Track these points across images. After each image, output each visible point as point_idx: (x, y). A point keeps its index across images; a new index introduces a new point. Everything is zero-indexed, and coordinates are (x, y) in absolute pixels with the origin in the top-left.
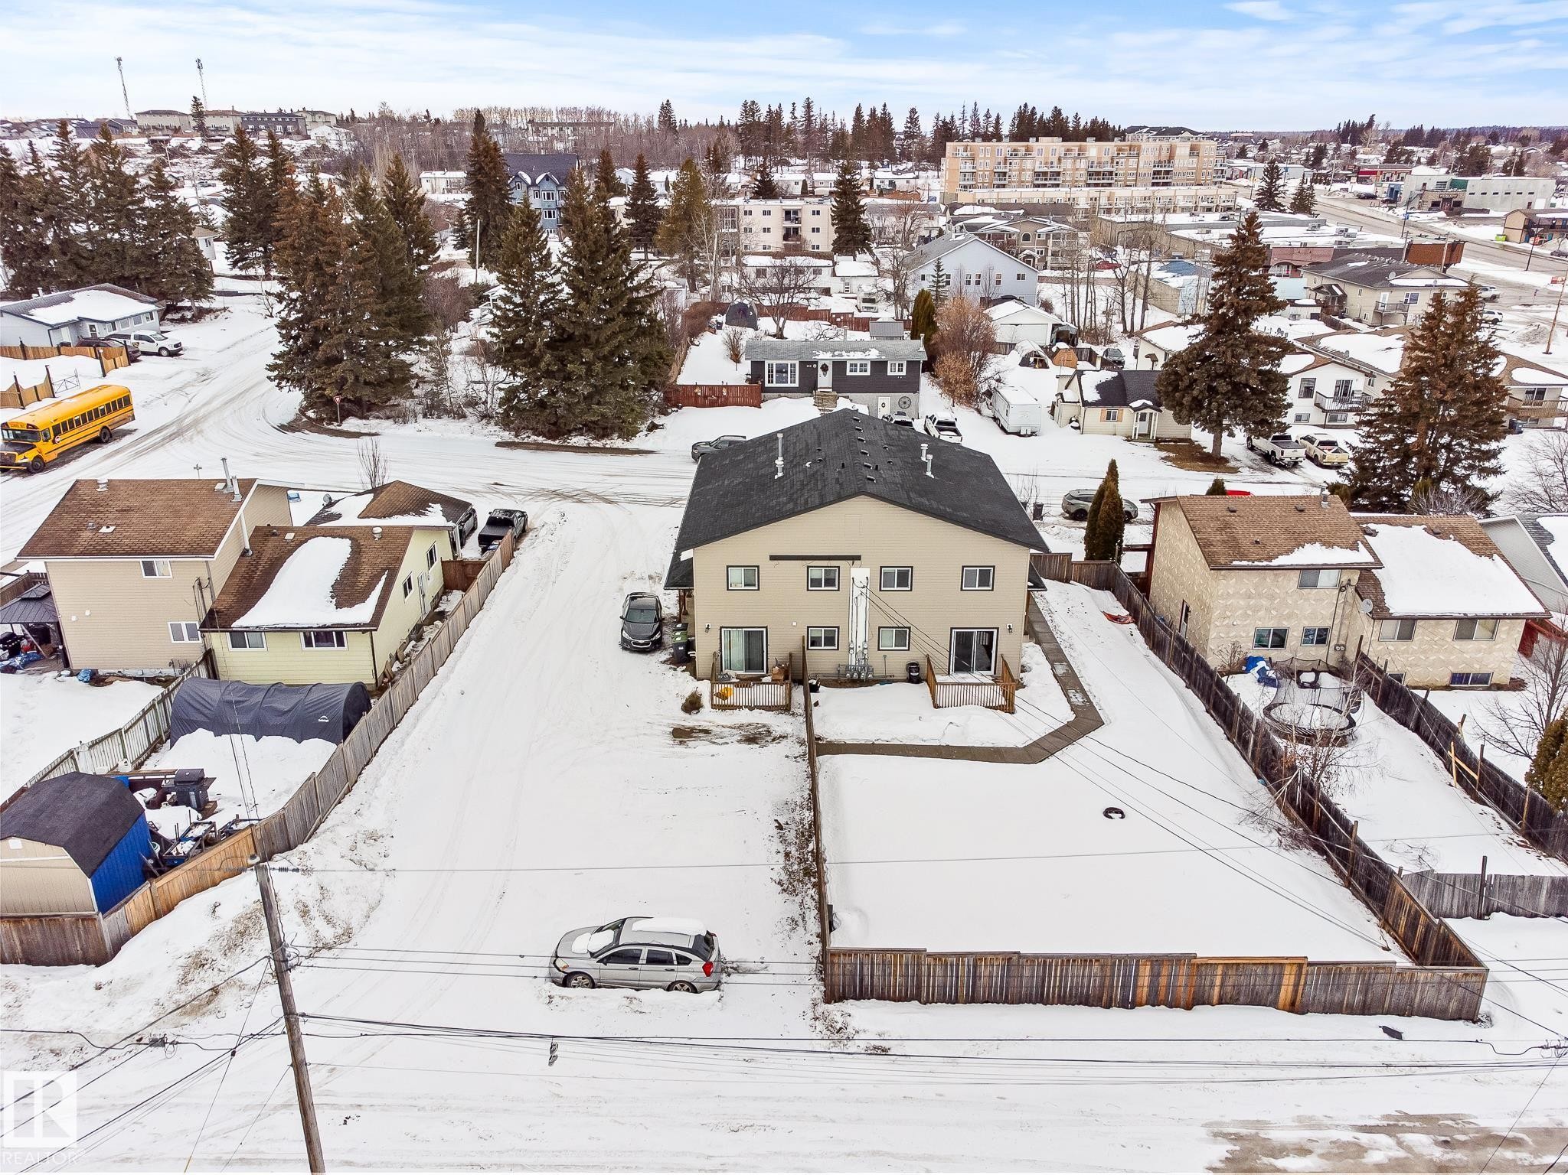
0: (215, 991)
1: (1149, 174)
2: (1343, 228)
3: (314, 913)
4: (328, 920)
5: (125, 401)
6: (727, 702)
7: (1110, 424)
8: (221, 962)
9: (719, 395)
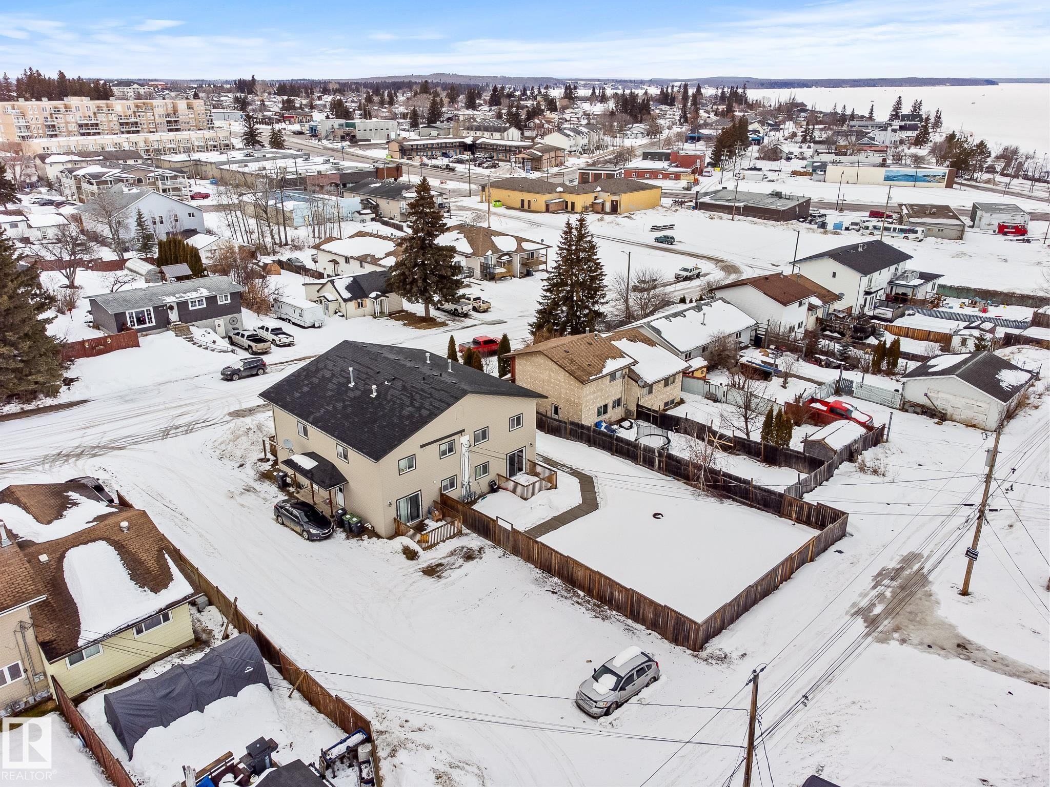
1: (164, 123)
2: (326, 158)
7: (361, 310)
9: (105, 344)
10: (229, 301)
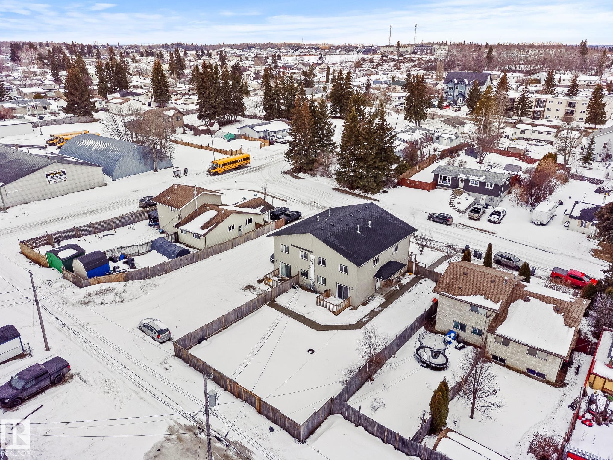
0: (89, 302)
3: (118, 295)
4: (120, 297)
5: (248, 158)
6: (268, 283)
7: (582, 228)
8: (94, 296)
9: (415, 184)
10: (492, 188)
